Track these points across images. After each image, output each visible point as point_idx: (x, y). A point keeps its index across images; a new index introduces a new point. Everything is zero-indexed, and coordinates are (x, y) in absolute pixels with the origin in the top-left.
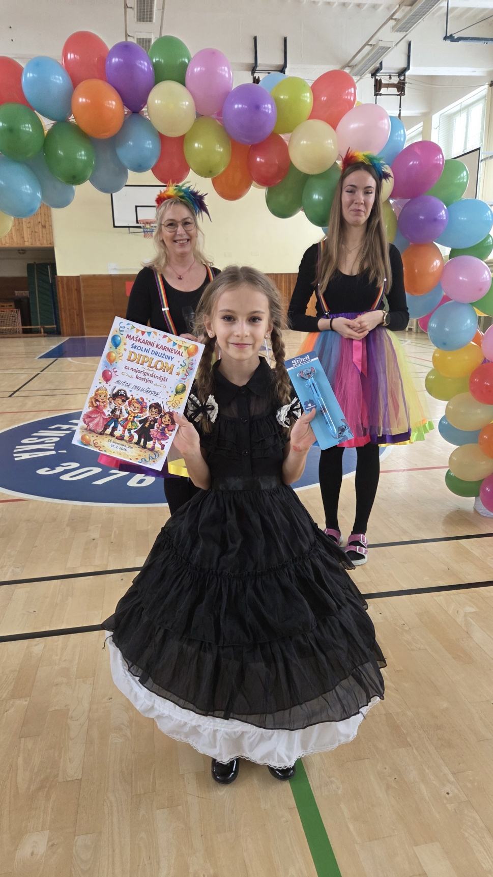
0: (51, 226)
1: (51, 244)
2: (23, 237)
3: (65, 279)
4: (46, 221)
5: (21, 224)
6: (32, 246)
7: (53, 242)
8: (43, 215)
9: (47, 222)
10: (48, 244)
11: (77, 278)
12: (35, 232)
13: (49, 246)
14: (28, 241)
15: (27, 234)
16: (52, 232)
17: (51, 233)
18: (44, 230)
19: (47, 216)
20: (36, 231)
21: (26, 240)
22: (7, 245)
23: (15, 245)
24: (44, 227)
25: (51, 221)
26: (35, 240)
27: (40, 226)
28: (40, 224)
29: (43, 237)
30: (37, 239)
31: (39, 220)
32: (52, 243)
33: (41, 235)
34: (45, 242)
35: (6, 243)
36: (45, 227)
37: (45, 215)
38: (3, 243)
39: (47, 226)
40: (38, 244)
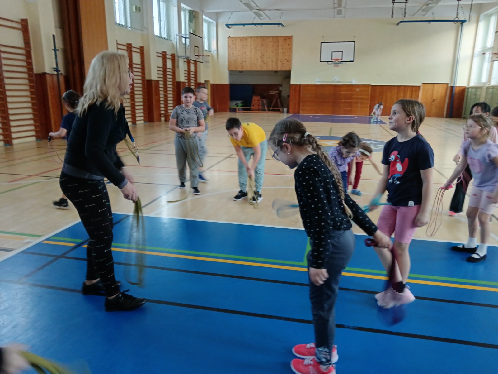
0: (291, 61)
3: (294, 86)
5: (278, 59)
6: (281, 70)
9: (290, 59)
11: (300, 85)
12: (283, 64)
13: (289, 70)
15: (279, 64)
17: (290, 64)
18: (288, 63)
21: (279, 67)
23: (273, 70)
24: (288, 61)
25: (292, 58)
27: (286, 61)
30: (284, 67)
31: (286, 58)
32: (290, 69)
33: (286, 65)
34: (287, 68)
35: (270, 68)
37: (289, 55)
39: (289, 61)
40: (284, 69)
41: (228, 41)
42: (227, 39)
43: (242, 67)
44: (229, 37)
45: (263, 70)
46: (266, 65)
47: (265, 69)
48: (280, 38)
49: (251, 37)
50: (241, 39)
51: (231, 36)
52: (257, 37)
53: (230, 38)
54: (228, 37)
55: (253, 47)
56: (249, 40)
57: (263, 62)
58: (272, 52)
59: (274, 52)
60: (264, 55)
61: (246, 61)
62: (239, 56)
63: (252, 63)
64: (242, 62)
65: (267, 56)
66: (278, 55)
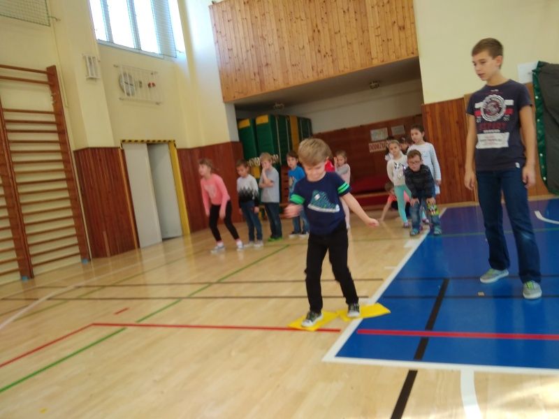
0: (413, 23)
1: (413, 53)
2: (370, 53)
3: (437, 107)
4: (404, 18)
5: (366, 32)
6: (384, 63)
7: (417, 49)
8: (400, 9)
9: (407, 20)
10: (408, 55)
11: (460, 101)
12: (388, 40)
13: (412, 56)
14: (377, 58)
15: (375, 46)
16: (415, 33)
17: (413, 35)
18: (402, 34)
19: (406, 8)
20: (389, 38)
21: (374, 54)
22: (347, 71)
23: (358, 68)
24: (402, 28)
25: (413, 16)
26: (388, 54)
27: (396, 28)
28: (396, 24)
29: (400, 45)
30: (391, 53)
31: (394, 19)
32: (415, 50)
33: (397, 43)
34: (404, 52)
35: (345, 68)
36: (404, 28)
37: (403, 7)
39: (406, 25)
40: (393, 59)
41: (213, 16)
43: (262, 82)
45: (322, 77)
46: (330, 59)
47: (329, 71)
53: (215, 7)
54: (211, 4)
55: (282, 14)
57: (319, 51)
58: (344, 12)
59: (352, 10)
60: (319, 31)
61: (269, 63)
62: (248, 51)
63: (288, 63)
64: (260, 67)
65: (329, 30)
66: (366, 15)
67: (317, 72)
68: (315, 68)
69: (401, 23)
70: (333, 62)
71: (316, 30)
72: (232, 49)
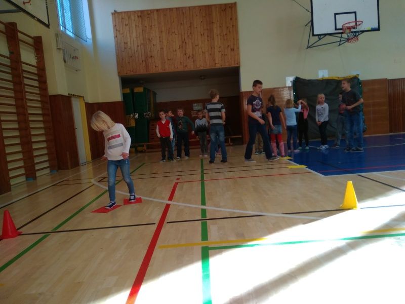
0: (238, 48)
1: (237, 64)
2: (215, 60)
4: (234, 44)
5: (213, 48)
7: (240, 62)
9: (235, 46)
10: (235, 65)
12: (225, 55)
14: (218, 64)
15: (218, 56)
16: (239, 54)
18: (232, 52)
19: (235, 40)
20: (226, 53)
21: (217, 61)
22: (202, 68)
23: (208, 68)
25: (239, 44)
26: (225, 62)
27: (229, 49)
28: (229, 47)
29: (231, 59)
31: (229, 44)
33: (230, 57)
34: (233, 62)
35: (200, 66)
36: (233, 50)
37: (233, 39)
38: (198, 67)
39: (234, 49)
40: (227, 65)
41: (114, 20)
42: (111, 16)
43: (147, 66)
44: (115, 11)
45: (186, 69)
47: (191, 67)
48: (213, 8)
49: (157, 10)
50: (139, 14)
51: (119, 10)
52: (171, 9)
53: (116, 15)
54: (113, 12)
55: (163, 29)
56: (155, 15)
57: (185, 54)
58: (201, 35)
59: (206, 35)
60: (186, 43)
61: (153, 56)
62: (138, 46)
63: (166, 58)
64: (146, 57)
65: (192, 43)
66: (213, 39)
67: (184, 66)
68: (182, 63)
69: (232, 47)
70: (193, 61)
71: (184, 42)
72: (127, 43)
